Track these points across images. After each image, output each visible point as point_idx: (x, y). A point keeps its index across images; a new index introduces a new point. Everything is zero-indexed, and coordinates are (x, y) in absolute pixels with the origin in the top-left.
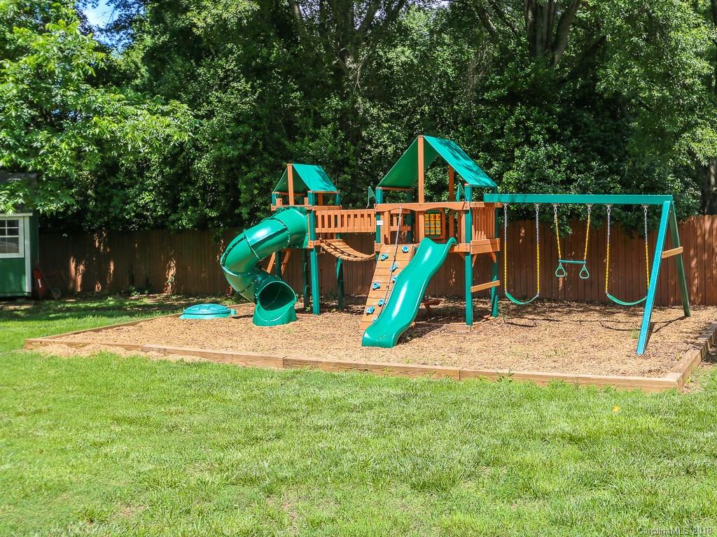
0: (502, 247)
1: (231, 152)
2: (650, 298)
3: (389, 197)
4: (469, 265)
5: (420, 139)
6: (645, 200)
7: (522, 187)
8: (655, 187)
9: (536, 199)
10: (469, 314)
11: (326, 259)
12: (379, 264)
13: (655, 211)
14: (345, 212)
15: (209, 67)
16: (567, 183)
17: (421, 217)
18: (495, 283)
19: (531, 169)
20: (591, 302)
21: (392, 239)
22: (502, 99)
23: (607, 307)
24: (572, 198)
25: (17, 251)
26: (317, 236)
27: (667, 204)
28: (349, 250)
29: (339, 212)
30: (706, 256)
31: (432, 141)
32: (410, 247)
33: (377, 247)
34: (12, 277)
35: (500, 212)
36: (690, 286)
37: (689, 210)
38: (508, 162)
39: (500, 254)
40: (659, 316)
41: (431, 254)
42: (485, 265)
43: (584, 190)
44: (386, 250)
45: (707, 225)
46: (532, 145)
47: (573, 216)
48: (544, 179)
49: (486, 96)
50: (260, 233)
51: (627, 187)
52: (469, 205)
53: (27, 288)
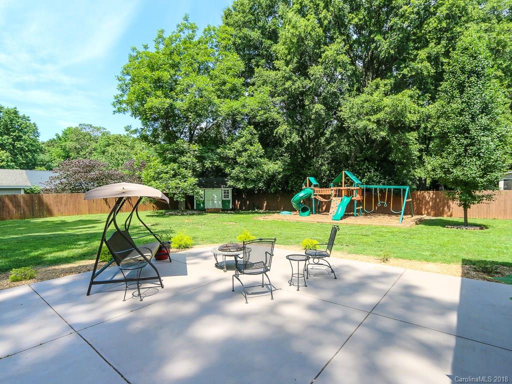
0: (363, 198)
1: (288, 173)
2: (403, 212)
3: (334, 186)
4: (356, 202)
5: (343, 172)
6: (402, 187)
7: (367, 183)
8: (404, 184)
9: (373, 187)
10: (355, 215)
11: (316, 200)
12: (332, 202)
13: (404, 190)
14: (321, 189)
15: (278, 150)
16: (379, 182)
17: (343, 191)
18: (361, 207)
19: (370, 178)
20: (386, 214)
21: (335, 196)
22: (362, 160)
23: (390, 214)
24: (381, 186)
25: (228, 198)
26: (315, 195)
27: (408, 188)
28: (322, 199)
29: (319, 189)
30: (418, 202)
31: (346, 172)
32: (340, 198)
33: (331, 198)
34: (227, 204)
35: (363, 190)
36: (413, 208)
37: (414, 189)
38: (363, 176)
39: (363, 201)
40: (404, 217)
41: (347, 200)
42: (359, 203)
43: (384, 184)
44: (334, 199)
45: (419, 193)
46: (370, 172)
47: (381, 191)
48: (373, 181)
49: (358, 159)
50: (301, 194)
51: (396, 183)
52: (356, 188)
53: (231, 207)
